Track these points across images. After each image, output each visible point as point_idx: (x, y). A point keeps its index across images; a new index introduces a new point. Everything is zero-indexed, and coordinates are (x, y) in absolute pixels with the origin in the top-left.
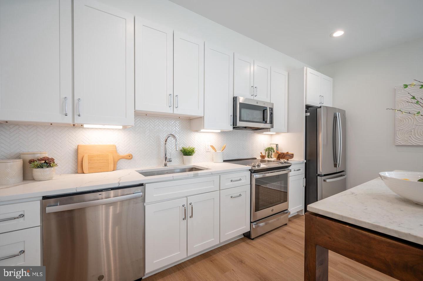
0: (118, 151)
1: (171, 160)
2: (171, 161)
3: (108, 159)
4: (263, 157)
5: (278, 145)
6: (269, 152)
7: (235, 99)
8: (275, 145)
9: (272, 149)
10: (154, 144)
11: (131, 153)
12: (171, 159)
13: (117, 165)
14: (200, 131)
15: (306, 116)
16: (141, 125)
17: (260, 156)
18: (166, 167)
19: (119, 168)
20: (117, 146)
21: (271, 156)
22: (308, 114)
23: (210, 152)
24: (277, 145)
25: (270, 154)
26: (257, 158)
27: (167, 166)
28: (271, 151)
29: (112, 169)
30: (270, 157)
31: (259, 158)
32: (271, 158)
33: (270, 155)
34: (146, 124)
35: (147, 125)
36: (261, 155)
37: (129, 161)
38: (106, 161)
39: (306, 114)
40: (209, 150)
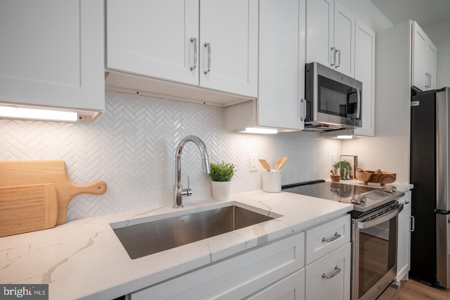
0: (72, 177)
1: (189, 192)
2: (191, 194)
3: (44, 197)
4: (335, 178)
5: (357, 157)
6: (344, 170)
7: (309, 68)
8: (353, 158)
9: (348, 164)
10: (154, 157)
11: (103, 179)
12: (190, 190)
13: (67, 210)
14: (245, 130)
15: (411, 106)
16: (126, 116)
17: (331, 176)
18: (180, 209)
19: (73, 216)
20: (68, 164)
21: (346, 177)
22: (417, 103)
23: (256, 171)
24: (355, 158)
25: (345, 173)
26: (326, 181)
27: (183, 206)
28: (347, 168)
29: (54, 222)
30: (344, 178)
31: (329, 180)
32: (347, 179)
33: (345, 175)
34: (137, 115)
35: (139, 116)
36: (332, 174)
37: (100, 197)
38: (38, 202)
39: (413, 102)
40: (255, 169)
